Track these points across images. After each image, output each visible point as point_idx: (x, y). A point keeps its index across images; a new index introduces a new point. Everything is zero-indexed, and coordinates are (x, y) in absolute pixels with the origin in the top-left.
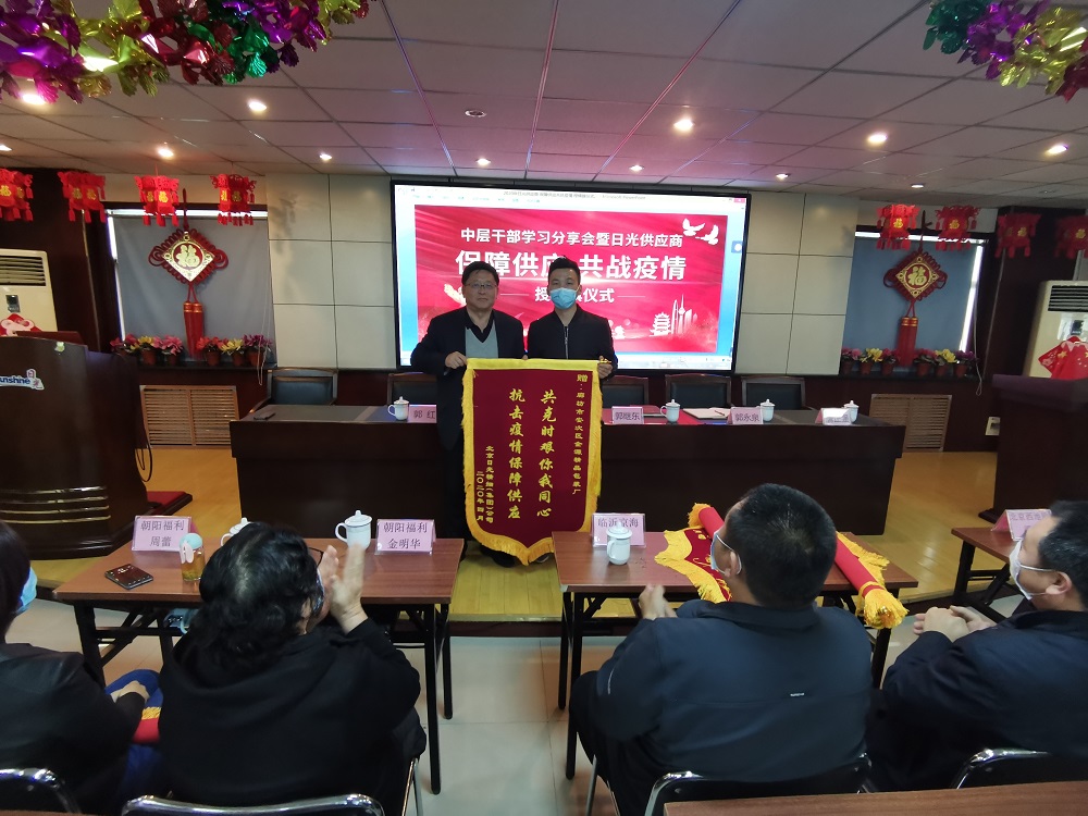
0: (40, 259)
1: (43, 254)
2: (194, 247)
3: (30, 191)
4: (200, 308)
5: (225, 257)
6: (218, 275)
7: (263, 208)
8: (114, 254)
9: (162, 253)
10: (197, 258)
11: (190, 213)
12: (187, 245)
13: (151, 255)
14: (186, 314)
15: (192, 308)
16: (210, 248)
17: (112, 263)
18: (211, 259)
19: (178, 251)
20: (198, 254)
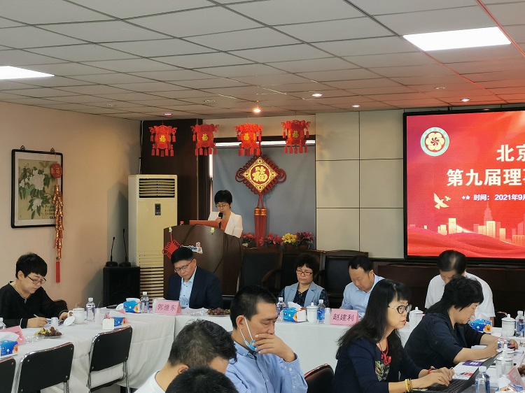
0: (173, 180)
1: (175, 177)
2: (265, 167)
3: (174, 137)
4: (267, 212)
5: (284, 174)
6: (279, 188)
7: (313, 137)
8: (211, 174)
9: (243, 172)
10: (266, 175)
11: (263, 143)
12: (260, 166)
13: (237, 175)
14: (256, 216)
15: (260, 212)
16: (275, 168)
17: (210, 181)
18: (275, 175)
19: (253, 171)
20: (267, 172)
